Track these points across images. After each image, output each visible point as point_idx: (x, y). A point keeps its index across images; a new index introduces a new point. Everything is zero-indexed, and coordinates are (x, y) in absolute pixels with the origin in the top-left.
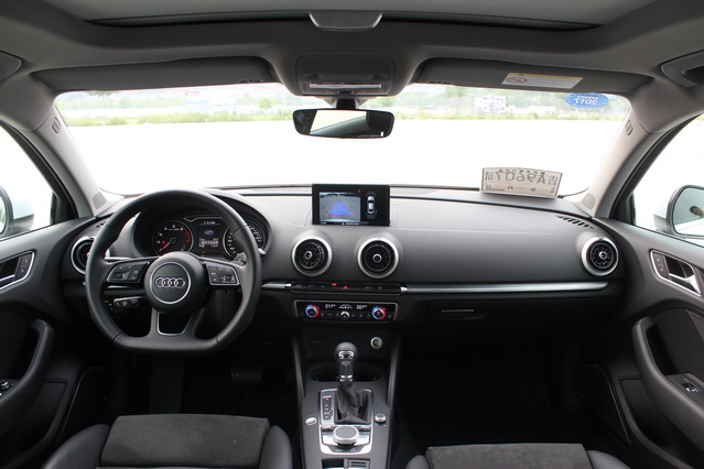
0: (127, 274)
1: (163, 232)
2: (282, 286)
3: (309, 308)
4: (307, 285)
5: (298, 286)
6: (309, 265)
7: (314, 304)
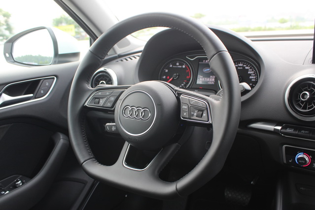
0: (105, 99)
1: (169, 68)
2: (271, 127)
3: (300, 155)
4: (300, 130)
5: (288, 130)
6: (305, 108)
7: (305, 152)
